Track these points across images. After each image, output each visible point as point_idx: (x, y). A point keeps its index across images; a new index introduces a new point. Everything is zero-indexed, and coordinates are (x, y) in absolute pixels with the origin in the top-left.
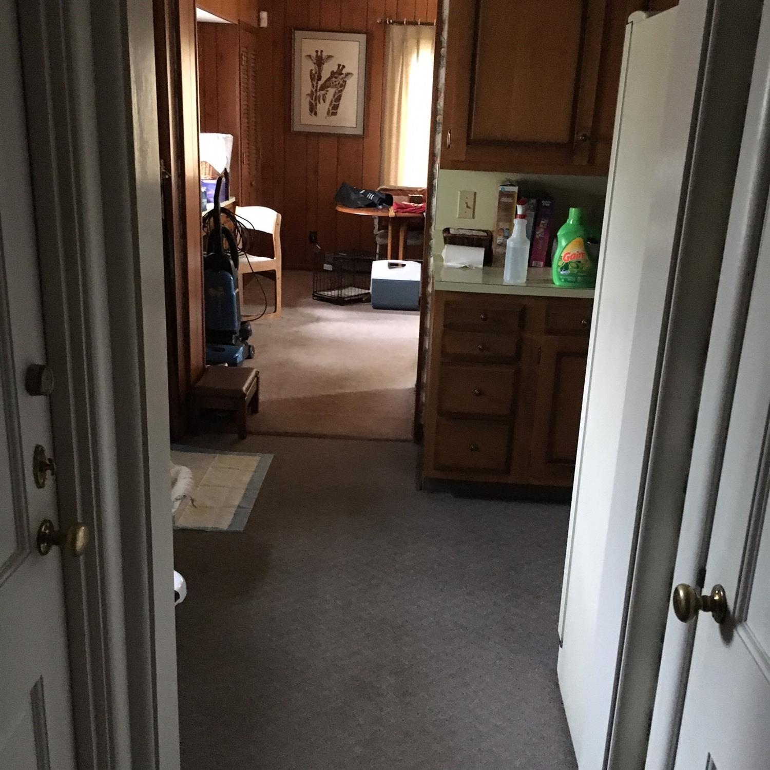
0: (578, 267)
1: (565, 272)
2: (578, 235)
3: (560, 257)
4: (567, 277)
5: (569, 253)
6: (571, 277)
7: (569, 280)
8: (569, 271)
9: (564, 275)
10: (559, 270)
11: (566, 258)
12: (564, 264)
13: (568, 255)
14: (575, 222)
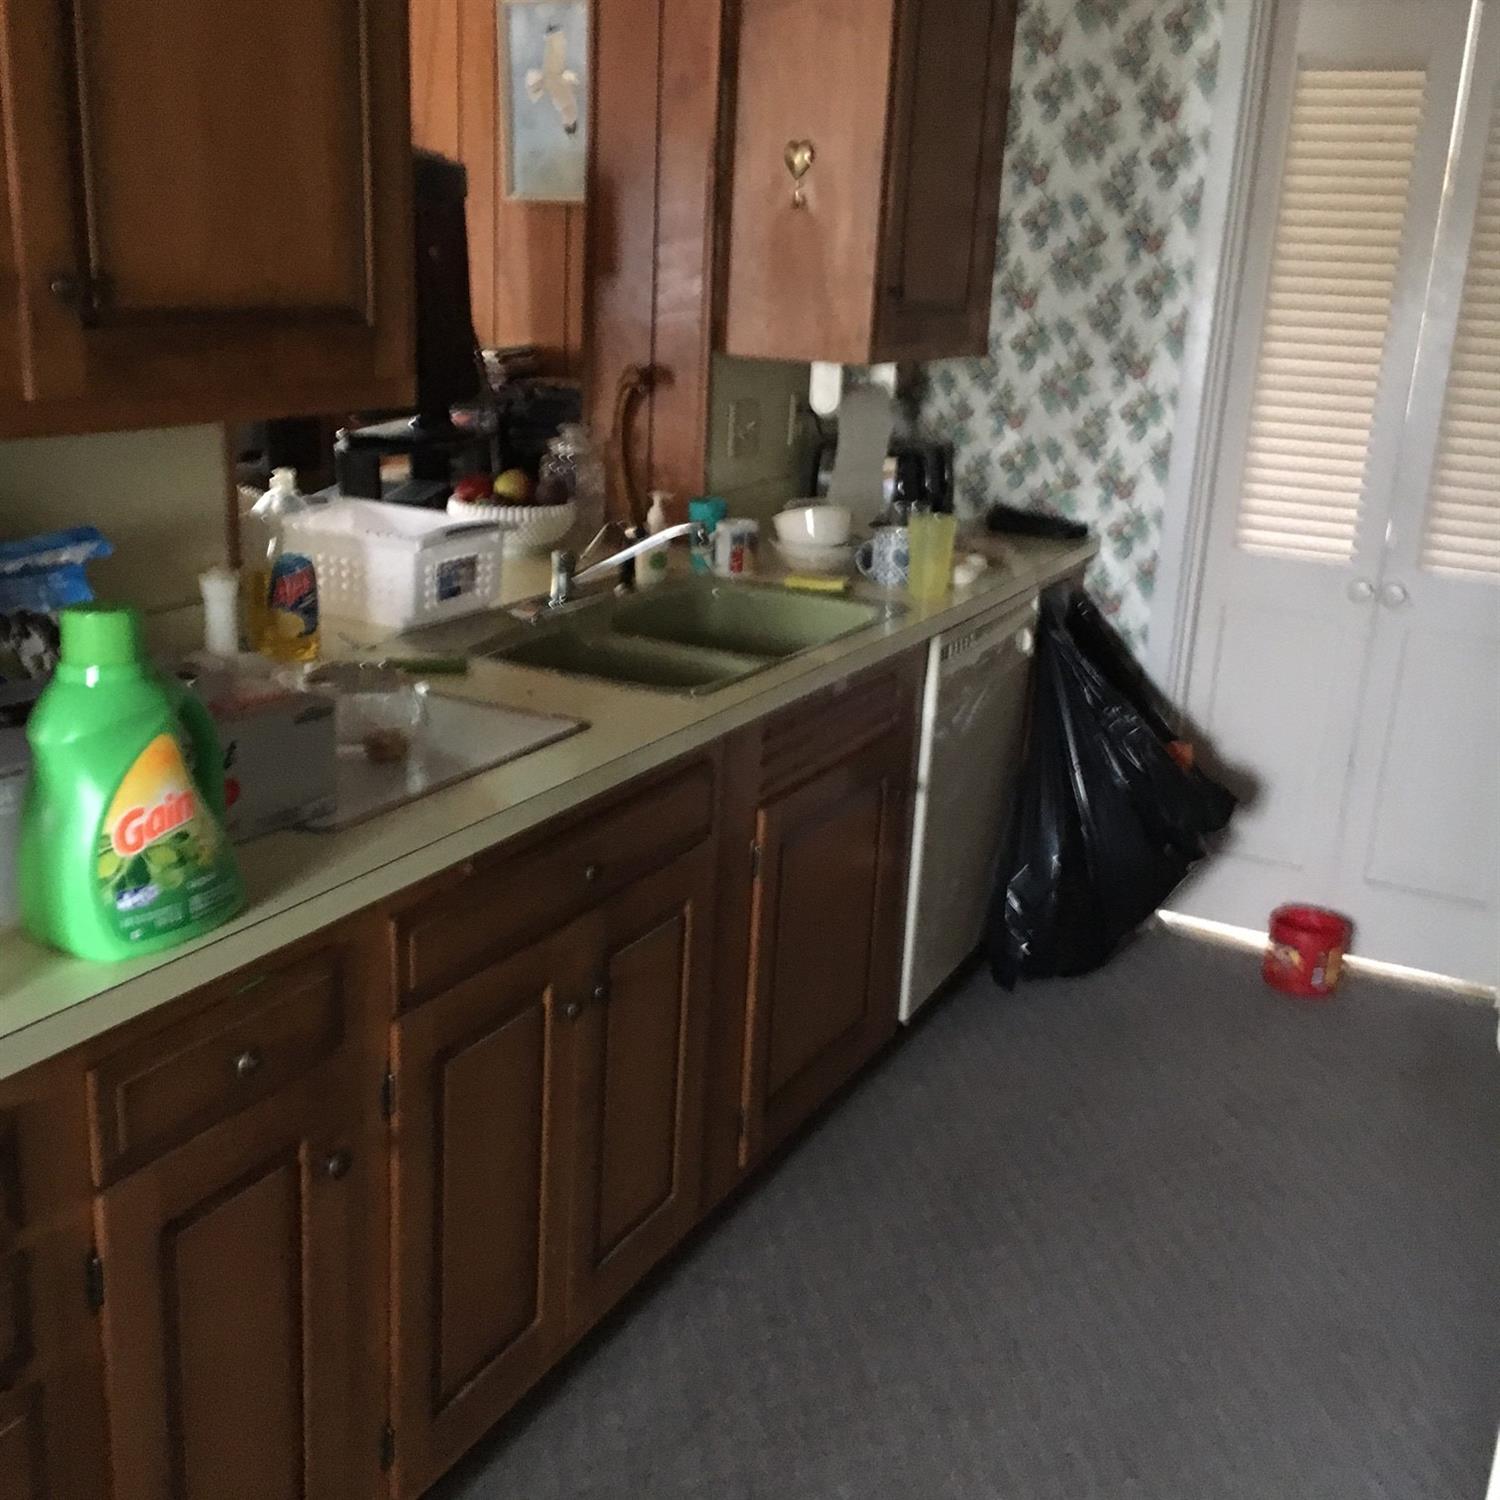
0: (182, 861)
1: (139, 897)
2: (153, 726)
3: (102, 839)
4: (151, 916)
5: (137, 814)
6: (166, 910)
7: (161, 923)
8: (152, 892)
9: (136, 911)
10: (109, 895)
11: (131, 839)
12: (126, 866)
13: (135, 823)
14: (113, 676)
